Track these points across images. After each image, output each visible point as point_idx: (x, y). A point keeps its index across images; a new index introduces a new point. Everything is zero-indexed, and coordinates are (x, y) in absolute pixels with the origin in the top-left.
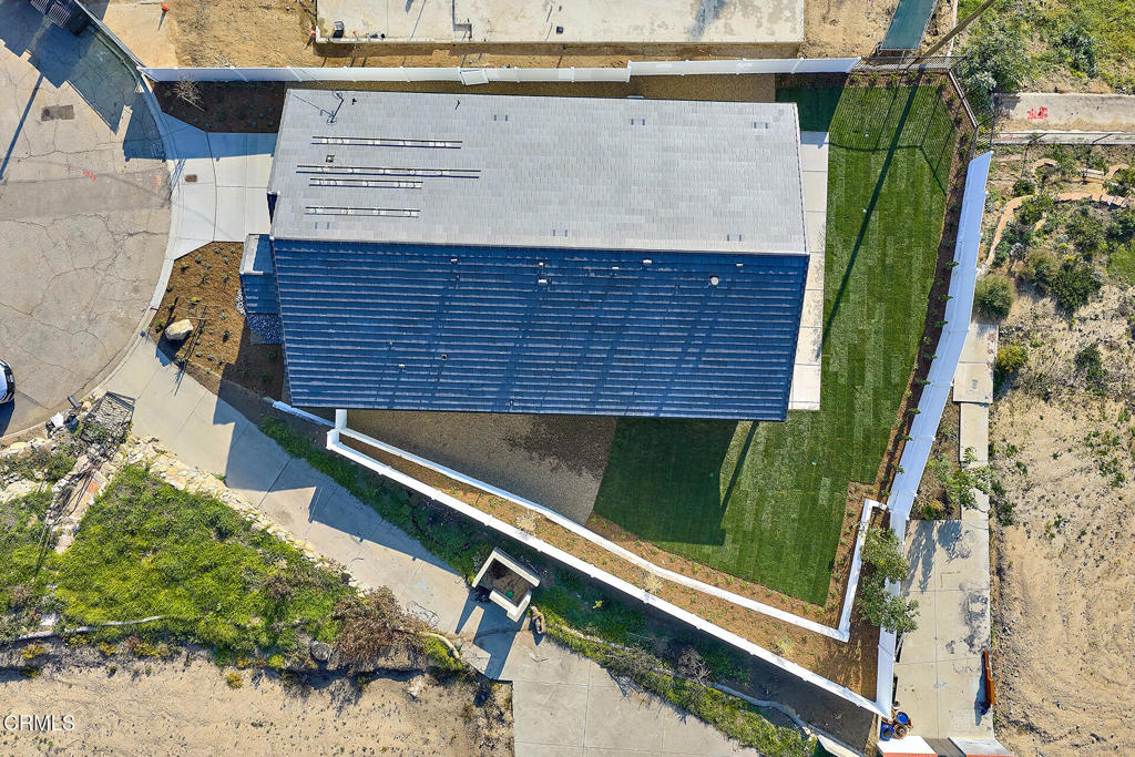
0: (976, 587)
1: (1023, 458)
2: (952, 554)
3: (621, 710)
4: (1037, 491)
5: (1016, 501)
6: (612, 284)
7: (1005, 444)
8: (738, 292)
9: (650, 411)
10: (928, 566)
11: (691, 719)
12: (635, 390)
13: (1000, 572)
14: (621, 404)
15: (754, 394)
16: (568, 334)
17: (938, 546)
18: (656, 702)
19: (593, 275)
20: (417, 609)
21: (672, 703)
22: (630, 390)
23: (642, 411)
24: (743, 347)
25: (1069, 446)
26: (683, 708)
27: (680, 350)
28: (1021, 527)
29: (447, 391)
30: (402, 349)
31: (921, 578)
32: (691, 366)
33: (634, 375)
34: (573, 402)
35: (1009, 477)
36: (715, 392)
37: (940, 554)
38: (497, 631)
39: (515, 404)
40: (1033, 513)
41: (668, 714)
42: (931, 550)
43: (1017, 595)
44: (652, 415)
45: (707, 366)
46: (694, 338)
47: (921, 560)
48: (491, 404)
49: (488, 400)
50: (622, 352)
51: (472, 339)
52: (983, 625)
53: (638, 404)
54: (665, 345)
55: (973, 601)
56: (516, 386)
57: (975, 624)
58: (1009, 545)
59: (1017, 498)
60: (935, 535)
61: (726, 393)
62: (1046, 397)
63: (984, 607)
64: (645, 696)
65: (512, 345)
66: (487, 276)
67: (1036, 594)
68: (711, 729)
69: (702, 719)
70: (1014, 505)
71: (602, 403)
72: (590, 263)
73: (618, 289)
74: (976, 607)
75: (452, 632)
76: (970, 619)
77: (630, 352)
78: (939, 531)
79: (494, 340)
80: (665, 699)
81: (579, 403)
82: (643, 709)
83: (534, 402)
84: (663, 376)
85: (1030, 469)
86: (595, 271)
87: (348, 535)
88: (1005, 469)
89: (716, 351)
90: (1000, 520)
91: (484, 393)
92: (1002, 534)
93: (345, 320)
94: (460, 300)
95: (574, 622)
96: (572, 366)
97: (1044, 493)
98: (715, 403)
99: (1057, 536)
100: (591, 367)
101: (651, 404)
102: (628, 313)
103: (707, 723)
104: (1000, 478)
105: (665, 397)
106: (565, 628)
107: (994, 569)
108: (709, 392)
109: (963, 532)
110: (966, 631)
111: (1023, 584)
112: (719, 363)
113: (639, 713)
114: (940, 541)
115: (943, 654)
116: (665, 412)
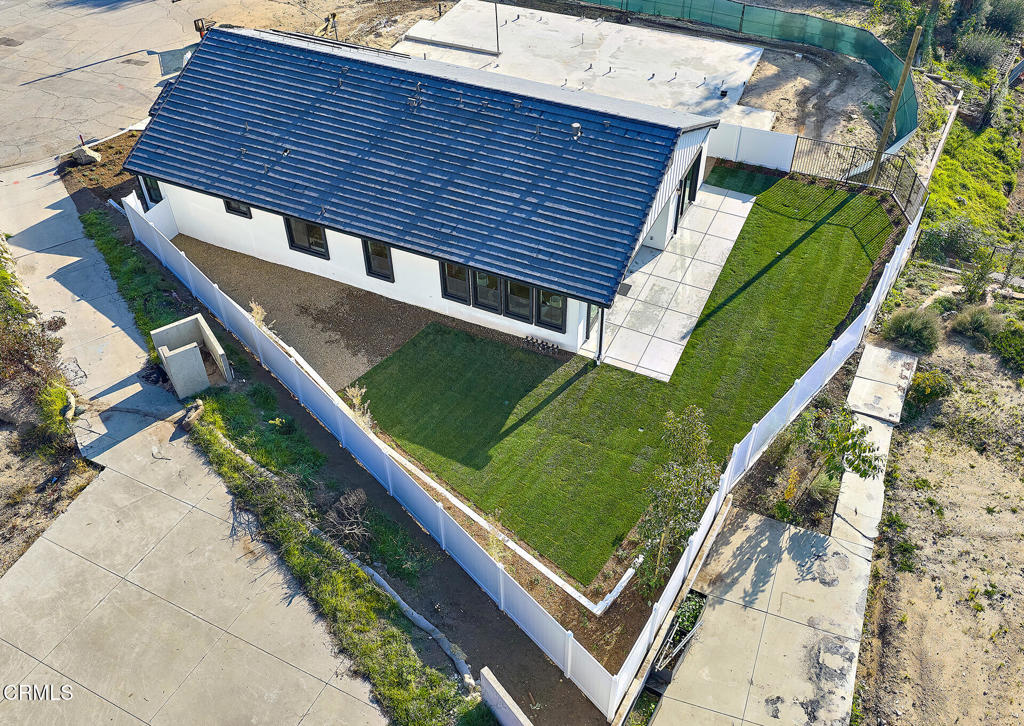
0: (838, 632)
1: (940, 497)
2: (805, 574)
3: (213, 551)
4: (957, 544)
5: (920, 543)
6: (475, 118)
7: (913, 476)
8: (599, 150)
9: (461, 256)
10: (763, 576)
11: (301, 603)
12: (454, 228)
13: (884, 632)
14: (433, 241)
15: (583, 263)
16: (413, 156)
17: (785, 556)
18: (268, 561)
19: (462, 106)
20: (72, 366)
21: (290, 569)
22: (448, 227)
23: (452, 254)
24: (585, 208)
25: (1014, 506)
26: (300, 582)
27: (517, 196)
28: (927, 580)
29: (269, 186)
30: (254, 137)
31: (749, 587)
32: (524, 216)
33: (461, 213)
34: (384, 227)
35: (915, 512)
36: (540, 251)
37: (786, 568)
38: (137, 412)
39: (326, 215)
40: (949, 568)
41: (272, 581)
42: (774, 555)
43: (910, 672)
44: (461, 261)
45: (540, 220)
46: (538, 187)
47: (754, 565)
48: (303, 208)
49: (302, 204)
50: (459, 186)
51: (321, 141)
52: (840, 692)
53: (451, 246)
54: (503, 188)
55: (828, 650)
56: (336, 196)
57: (826, 685)
58: (904, 595)
59: (924, 540)
60: (785, 541)
61: (552, 255)
62: (982, 449)
63: (846, 664)
64: (258, 547)
65: (355, 154)
66: (365, 89)
67: (944, 681)
68: (321, 627)
69: (317, 606)
70: (920, 548)
71: (414, 235)
72: (465, 96)
73: (480, 123)
74: (833, 661)
75: (86, 397)
76: (818, 676)
77: (465, 187)
78: (792, 539)
79: (341, 147)
80: (283, 561)
81: (390, 229)
82: (243, 565)
83: (346, 216)
84: (491, 221)
85: (948, 514)
86: (466, 104)
87: (71, 294)
88: (909, 501)
89: (556, 206)
90: (894, 563)
91: (302, 195)
92: (894, 580)
93: (223, 101)
94: (331, 104)
95: (235, 430)
96: (402, 189)
97: (968, 547)
98: (535, 264)
99: (988, 612)
100: (419, 193)
101: (465, 249)
102: (481, 148)
103: (321, 616)
104: (900, 511)
105: (484, 245)
106: (219, 434)
107: (875, 628)
108: (532, 250)
109: (829, 551)
110: (808, 692)
111: (922, 659)
112: (555, 219)
113: (235, 565)
114: (790, 550)
115: (758, 712)
116: (477, 261)
